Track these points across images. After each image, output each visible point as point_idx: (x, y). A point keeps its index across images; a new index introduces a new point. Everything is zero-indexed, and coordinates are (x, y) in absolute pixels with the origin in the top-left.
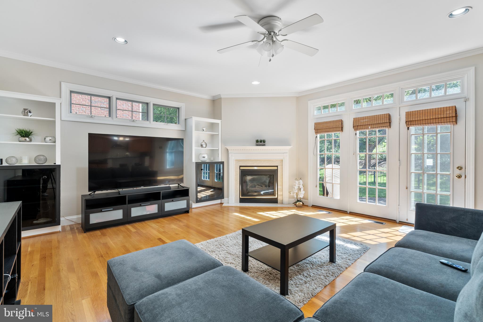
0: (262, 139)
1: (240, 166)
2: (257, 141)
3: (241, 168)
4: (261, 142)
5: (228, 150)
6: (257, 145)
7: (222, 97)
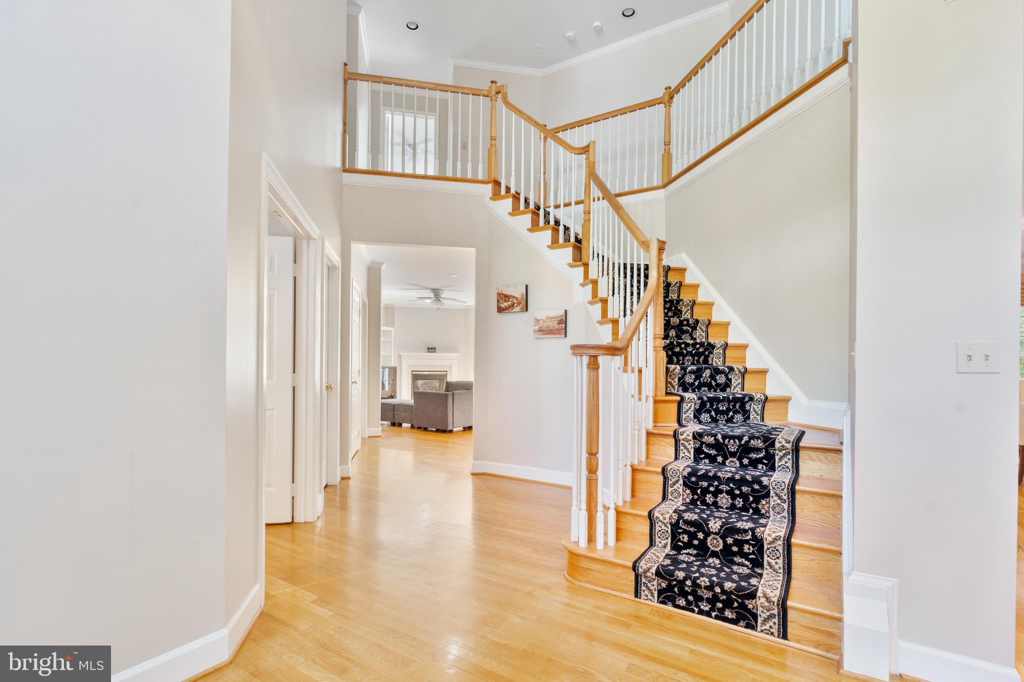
0: (433, 347)
1: (412, 371)
2: (429, 349)
3: (413, 373)
4: (432, 350)
5: (400, 355)
6: (429, 352)
7: (395, 306)
